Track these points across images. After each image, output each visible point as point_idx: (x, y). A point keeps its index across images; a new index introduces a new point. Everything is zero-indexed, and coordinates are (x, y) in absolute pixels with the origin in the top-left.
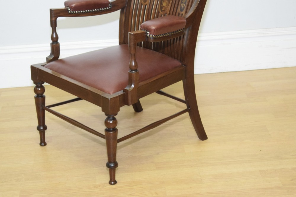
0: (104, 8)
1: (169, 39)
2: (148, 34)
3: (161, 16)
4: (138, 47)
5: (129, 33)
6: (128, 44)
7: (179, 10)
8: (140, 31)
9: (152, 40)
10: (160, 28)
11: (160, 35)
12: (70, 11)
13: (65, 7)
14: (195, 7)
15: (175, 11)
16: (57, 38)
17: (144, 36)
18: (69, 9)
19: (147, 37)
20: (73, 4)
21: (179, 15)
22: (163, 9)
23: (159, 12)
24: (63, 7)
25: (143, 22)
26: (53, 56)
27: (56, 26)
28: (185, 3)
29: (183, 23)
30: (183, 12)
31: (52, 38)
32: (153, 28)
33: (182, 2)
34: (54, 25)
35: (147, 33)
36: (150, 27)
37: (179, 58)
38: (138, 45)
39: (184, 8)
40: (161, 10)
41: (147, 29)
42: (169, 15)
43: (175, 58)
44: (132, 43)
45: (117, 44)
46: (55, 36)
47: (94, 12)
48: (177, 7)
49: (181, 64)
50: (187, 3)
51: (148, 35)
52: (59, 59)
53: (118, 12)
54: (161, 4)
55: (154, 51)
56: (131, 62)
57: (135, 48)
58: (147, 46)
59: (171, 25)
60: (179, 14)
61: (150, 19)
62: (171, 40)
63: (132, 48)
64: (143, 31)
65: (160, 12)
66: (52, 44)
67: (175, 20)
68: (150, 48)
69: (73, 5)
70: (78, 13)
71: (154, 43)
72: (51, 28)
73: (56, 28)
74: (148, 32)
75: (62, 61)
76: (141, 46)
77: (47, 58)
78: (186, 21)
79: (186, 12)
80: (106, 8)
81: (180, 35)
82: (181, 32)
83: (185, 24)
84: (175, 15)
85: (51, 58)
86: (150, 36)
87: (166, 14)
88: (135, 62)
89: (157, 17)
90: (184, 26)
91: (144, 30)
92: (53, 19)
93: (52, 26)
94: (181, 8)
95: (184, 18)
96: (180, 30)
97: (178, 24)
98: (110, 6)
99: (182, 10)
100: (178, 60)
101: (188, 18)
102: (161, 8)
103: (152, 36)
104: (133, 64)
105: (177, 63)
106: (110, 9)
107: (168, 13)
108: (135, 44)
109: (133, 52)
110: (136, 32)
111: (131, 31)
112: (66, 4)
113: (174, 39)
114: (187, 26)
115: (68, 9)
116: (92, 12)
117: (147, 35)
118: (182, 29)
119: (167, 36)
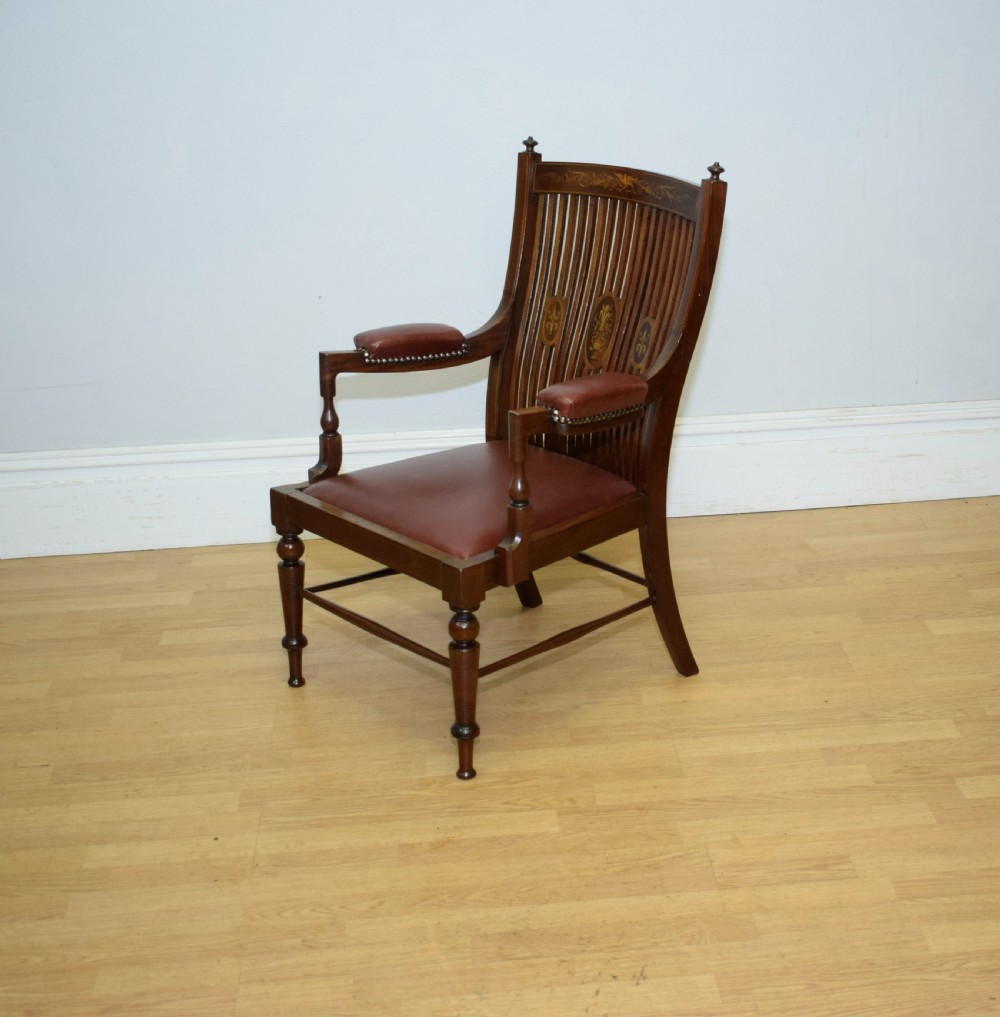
0: (450, 353)
1: (607, 429)
2: (555, 415)
3: (589, 373)
4: (533, 447)
5: (511, 414)
6: (507, 439)
7: (631, 359)
8: (536, 409)
9: (564, 431)
10: (583, 403)
11: (585, 418)
12: (368, 357)
13: (355, 348)
14: (671, 352)
15: (622, 362)
16: (336, 422)
17: (545, 420)
18: (366, 354)
19: (554, 423)
20: (374, 341)
21: (631, 372)
22: (593, 357)
23: (583, 364)
24: (350, 347)
25: (545, 387)
26: (325, 467)
27: (333, 393)
28: (646, 344)
29: (641, 390)
30: (642, 365)
31: (324, 422)
32: (568, 401)
33: (639, 341)
34: (328, 390)
35: (552, 413)
36: (559, 399)
37: (631, 475)
38: (531, 442)
39: (643, 355)
40: (590, 360)
41: (553, 403)
42: (608, 370)
43: (621, 476)
44: (518, 438)
45: (482, 440)
46: (329, 419)
47: (426, 360)
48: (628, 352)
49: (634, 489)
50: (650, 344)
51: (556, 418)
52: (340, 473)
53: (485, 363)
54: (589, 343)
55: (572, 459)
56: (515, 483)
57: (524, 448)
58: (555, 444)
59: (612, 395)
60: (632, 368)
61: (562, 380)
62: (611, 431)
63: (518, 449)
64: (543, 409)
65: (587, 362)
66: (323, 438)
67: (620, 382)
68: (561, 451)
69: (377, 345)
70: (386, 363)
71: (572, 438)
72: (322, 399)
73: (335, 399)
74: (556, 412)
75: (346, 478)
76: (539, 444)
77: (311, 472)
78: (646, 386)
79: (649, 365)
80: (456, 352)
81: (634, 418)
82: (635, 412)
83: (645, 394)
84: (623, 371)
85: (321, 472)
86: (559, 420)
87: (601, 368)
88: (524, 483)
89: (580, 375)
90: (641, 398)
91: (546, 407)
92: (328, 377)
93: (323, 393)
94: (636, 353)
95: (643, 377)
96: (632, 408)
97: (629, 392)
98: (465, 348)
99: (638, 360)
100: (627, 479)
101: (652, 379)
102: (590, 353)
103: (565, 420)
104: (519, 486)
105: (625, 487)
106: (466, 354)
107: (605, 365)
108: (523, 440)
109: (518, 459)
110: (529, 410)
111: (515, 408)
112: (358, 340)
113: (619, 429)
114: (649, 399)
115: (364, 353)
116: (421, 361)
117: (553, 419)
118: (637, 406)
119: (601, 421)
